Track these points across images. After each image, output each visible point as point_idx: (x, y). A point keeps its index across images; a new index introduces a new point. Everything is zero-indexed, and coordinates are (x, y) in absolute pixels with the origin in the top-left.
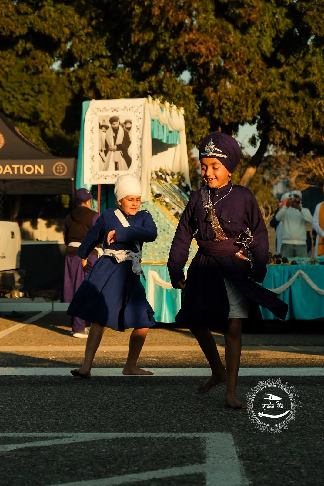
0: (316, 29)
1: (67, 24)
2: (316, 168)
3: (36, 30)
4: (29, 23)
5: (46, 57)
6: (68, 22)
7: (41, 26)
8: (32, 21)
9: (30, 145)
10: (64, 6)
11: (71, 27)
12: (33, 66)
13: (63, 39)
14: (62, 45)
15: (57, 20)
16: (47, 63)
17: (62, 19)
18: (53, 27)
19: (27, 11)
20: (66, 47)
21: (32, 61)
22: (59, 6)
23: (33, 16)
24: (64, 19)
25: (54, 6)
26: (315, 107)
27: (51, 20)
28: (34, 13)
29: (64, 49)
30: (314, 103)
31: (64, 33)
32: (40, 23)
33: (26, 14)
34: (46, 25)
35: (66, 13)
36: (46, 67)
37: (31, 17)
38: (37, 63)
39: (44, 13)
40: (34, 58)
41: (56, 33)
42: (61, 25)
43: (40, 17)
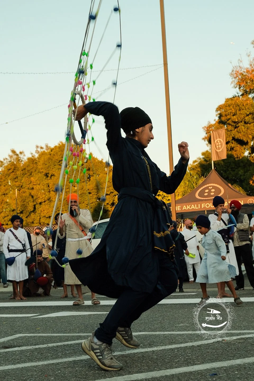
1: (251, 133)
3: (236, 138)
4: (233, 135)
5: (241, 150)
6: (251, 132)
7: (238, 136)
8: (234, 134)
9: (236, 191)
10: (248, 125)
11: (252, 134)
12: (236, 154)
13: (249, 141)
14: (249, 144)
15: (246, 132)
16: (242, 153)
17: (248, 132)
18: (244, 135)
19: (231, 129)
20: (250, 144)
21: (235, 152)
22: (246, 125)
23: (234, 131)
24: (249, 131)
25: (244, 126)
27: (243, 132)
28: (235, 130)
29: (250, 145)
31: (249, 137)
32: (238, 134)
33: (231, 131)
34: (241, 135)
35: (250, 128)
36: (242, 155)
37: (233, 132)
38: (237, 153)
39: (240, 130)
40: (236, 151)
41: (246, 138)
42: (248, 134)
43: (237, 131)
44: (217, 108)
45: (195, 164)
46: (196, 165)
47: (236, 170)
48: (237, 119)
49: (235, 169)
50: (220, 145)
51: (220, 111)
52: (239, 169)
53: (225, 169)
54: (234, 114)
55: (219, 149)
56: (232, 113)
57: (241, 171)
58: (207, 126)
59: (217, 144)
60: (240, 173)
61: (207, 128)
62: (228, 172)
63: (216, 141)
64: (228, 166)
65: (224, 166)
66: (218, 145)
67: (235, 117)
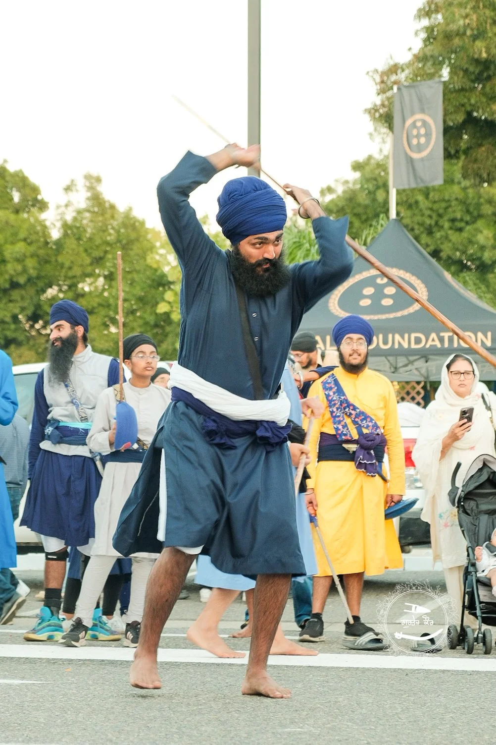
4: (467, 105)
39: (493, 88)
43: (485, 95)
44: (420, 10)
45: (329, 198)
46: (332, 201)
47: (468, 228)
48: (488, 52)
49: (462, 224)
50: (422, 136)
51: (430, 19)
52: (480, 224)
53: (428, 221)
54: (475, 32)
55: (420, 151)
56: (472, 29)
57: (485, 232)
58: (380, 69)
59: (415, 132)
60: (481, 238)
61: (381, 76)
62: (438, 235)
63: (409, 122)
64: (441, 211)
65: (428, 212)
66: (418, 136)
67: (479, 44)
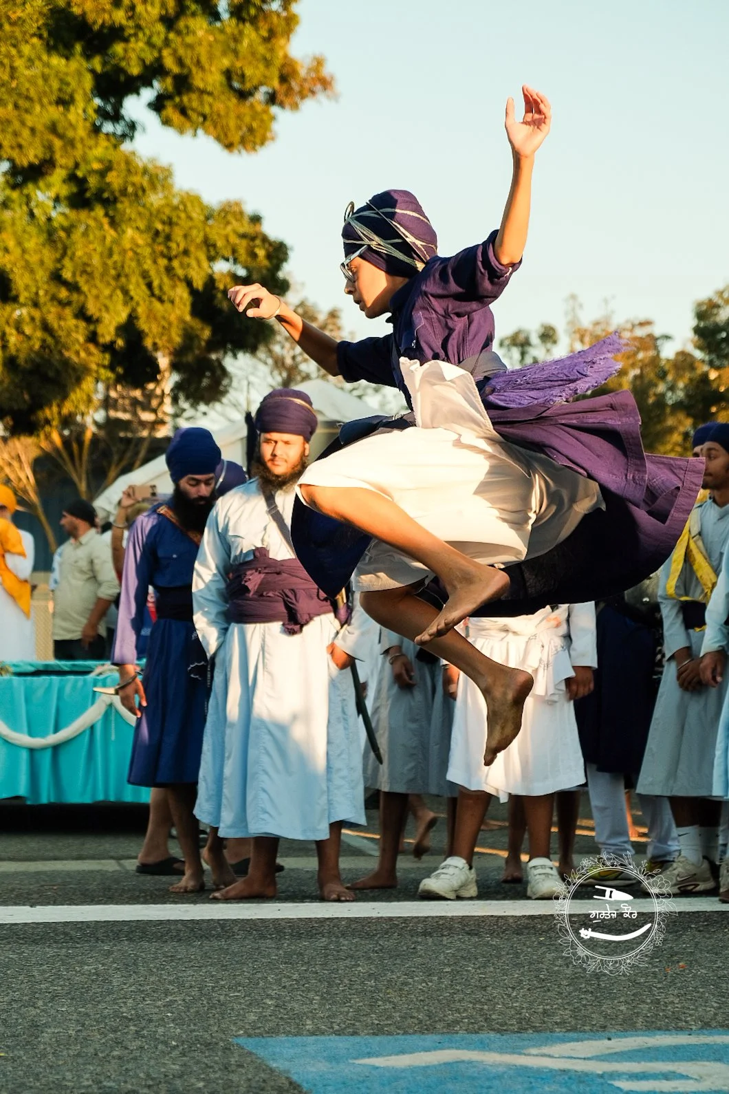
0: (12, 148)
2: (10, 465)
26: (8, 323)
30: (6, 314)
